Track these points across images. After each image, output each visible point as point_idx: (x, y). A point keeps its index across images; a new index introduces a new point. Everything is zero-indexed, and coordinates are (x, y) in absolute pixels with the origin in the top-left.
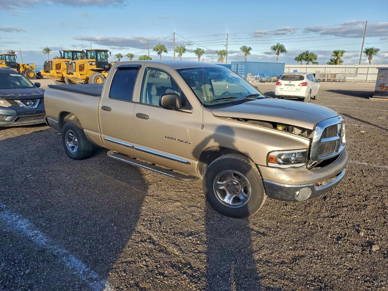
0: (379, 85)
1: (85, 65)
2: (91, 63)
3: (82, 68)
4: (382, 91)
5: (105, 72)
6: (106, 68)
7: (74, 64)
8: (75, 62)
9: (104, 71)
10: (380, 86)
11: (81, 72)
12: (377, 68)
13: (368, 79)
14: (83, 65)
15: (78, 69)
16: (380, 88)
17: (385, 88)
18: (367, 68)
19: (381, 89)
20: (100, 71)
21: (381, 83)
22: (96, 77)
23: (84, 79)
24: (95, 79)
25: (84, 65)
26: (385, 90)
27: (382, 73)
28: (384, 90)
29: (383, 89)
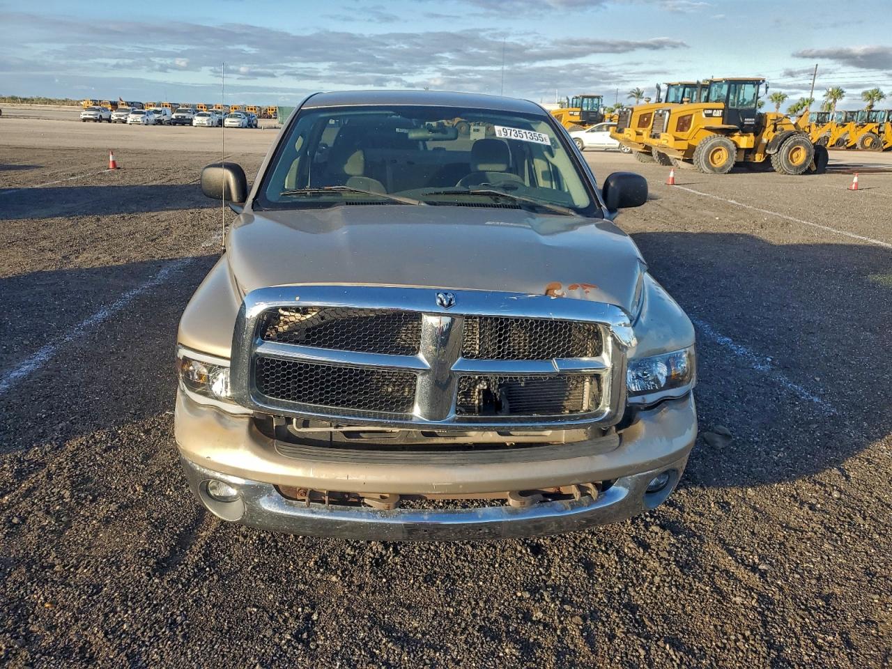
1: (694, 117)
2: (710, 112)
3: (683, 124)
5: (741, 136)
6: (747, 125)
7: (667, 114)
8: (669, 111)
9: (738, 134)
11: (679, 135)
14: (689, 117)
15: (674, 124)
20: (728, 133)
22: (713, 146)
23: (683, 150)
24: (709, 151)
25: (691, 118)
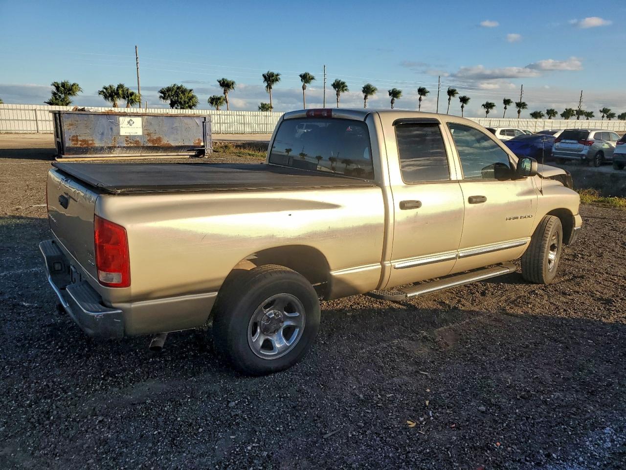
0: (71, 138)
4: (77, 148)
10: (73, 140)
12: (50, 111)
13: (40, 129)
16: (73, 143)
17: (79, 143)
18: (32, 110)
19: (75, 144)
21: (72, 135)
26: (81, 144)
27: (70, 119)
28: (78, 146)
29: (77, 144)
